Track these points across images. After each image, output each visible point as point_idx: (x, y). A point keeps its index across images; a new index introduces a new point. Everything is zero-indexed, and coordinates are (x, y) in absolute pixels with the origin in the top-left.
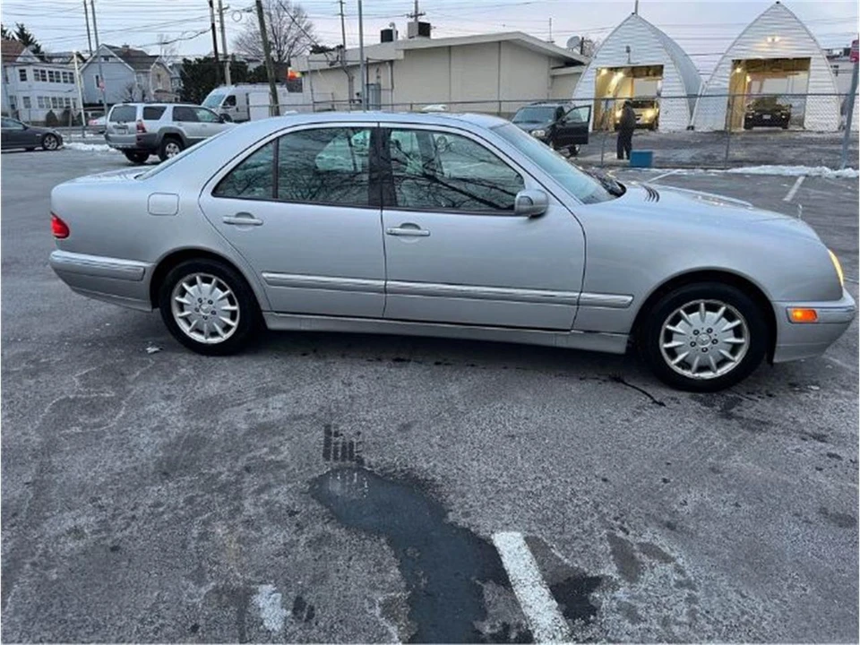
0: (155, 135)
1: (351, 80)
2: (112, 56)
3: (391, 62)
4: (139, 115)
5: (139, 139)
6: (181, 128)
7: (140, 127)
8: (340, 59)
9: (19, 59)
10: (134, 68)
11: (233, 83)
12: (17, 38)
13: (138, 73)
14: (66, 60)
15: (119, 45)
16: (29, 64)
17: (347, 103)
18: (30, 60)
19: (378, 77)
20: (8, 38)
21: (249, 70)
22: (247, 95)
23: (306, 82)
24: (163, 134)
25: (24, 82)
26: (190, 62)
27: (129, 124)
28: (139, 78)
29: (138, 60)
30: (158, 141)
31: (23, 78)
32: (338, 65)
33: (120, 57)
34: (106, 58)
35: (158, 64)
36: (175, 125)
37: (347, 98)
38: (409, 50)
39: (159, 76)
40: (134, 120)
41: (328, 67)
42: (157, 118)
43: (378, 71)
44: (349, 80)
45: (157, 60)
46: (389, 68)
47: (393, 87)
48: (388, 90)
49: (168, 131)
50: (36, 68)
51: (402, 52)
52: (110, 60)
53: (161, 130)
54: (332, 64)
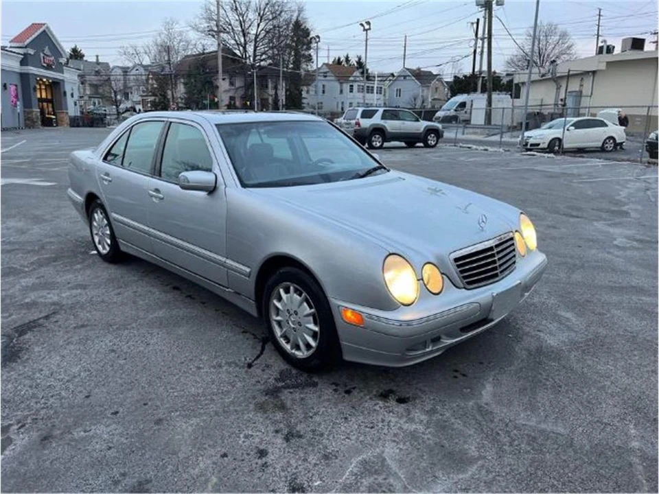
0: (366, 129)
1: (558, 88)
2: (409, 76)
3: (594, 72)
4: (359, 116)
5: (355, 132)
6: (386, 125)
7: (358, 124)
8: (551, 71)
9: (351, 79)
10: (420, 83)
11: (482, 92)
12: (355, 64)
13: (423, 87)
14: (385, 79)
15: (414, 68)
16: (356, 81)
17: (553, 106)
18: (358, 79)
19: (581, 85)
20: (350, 65)
21: (502, 82)
22: (472, 101)
23: (523, 91)
24: (371, 129)
25: (351, 94)
26: (459, 78)
27: (351, 121)
28: (423, 91)
29: (425, 78)
30: (367, 133)
31: (351, 91)
32: (549, 76)
33: (414, 76)
34: (405, 77)
35: (437, 80)
36: (382, 122)
37: (553, 102)
38: (610, 62)
39: (436, 89)
40: (354, 119)
41: (540, 78)
42: (370, 117)
43: (582, 79)
44: (557, 89)
45: (438, 77)
46: (592, 78)
47: (592, 94)
48: (588, 96)
49: (376, 127)
50: (359, 84)
51: (605, 64)
52: (407, 78)
53: (371, 125)
54: (543, 76)
